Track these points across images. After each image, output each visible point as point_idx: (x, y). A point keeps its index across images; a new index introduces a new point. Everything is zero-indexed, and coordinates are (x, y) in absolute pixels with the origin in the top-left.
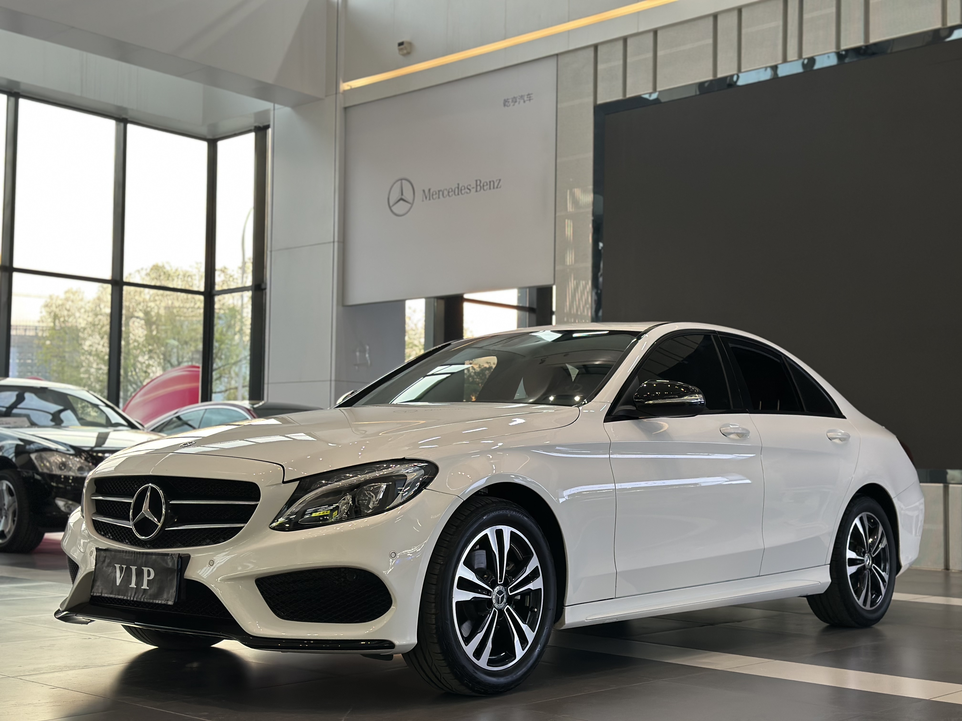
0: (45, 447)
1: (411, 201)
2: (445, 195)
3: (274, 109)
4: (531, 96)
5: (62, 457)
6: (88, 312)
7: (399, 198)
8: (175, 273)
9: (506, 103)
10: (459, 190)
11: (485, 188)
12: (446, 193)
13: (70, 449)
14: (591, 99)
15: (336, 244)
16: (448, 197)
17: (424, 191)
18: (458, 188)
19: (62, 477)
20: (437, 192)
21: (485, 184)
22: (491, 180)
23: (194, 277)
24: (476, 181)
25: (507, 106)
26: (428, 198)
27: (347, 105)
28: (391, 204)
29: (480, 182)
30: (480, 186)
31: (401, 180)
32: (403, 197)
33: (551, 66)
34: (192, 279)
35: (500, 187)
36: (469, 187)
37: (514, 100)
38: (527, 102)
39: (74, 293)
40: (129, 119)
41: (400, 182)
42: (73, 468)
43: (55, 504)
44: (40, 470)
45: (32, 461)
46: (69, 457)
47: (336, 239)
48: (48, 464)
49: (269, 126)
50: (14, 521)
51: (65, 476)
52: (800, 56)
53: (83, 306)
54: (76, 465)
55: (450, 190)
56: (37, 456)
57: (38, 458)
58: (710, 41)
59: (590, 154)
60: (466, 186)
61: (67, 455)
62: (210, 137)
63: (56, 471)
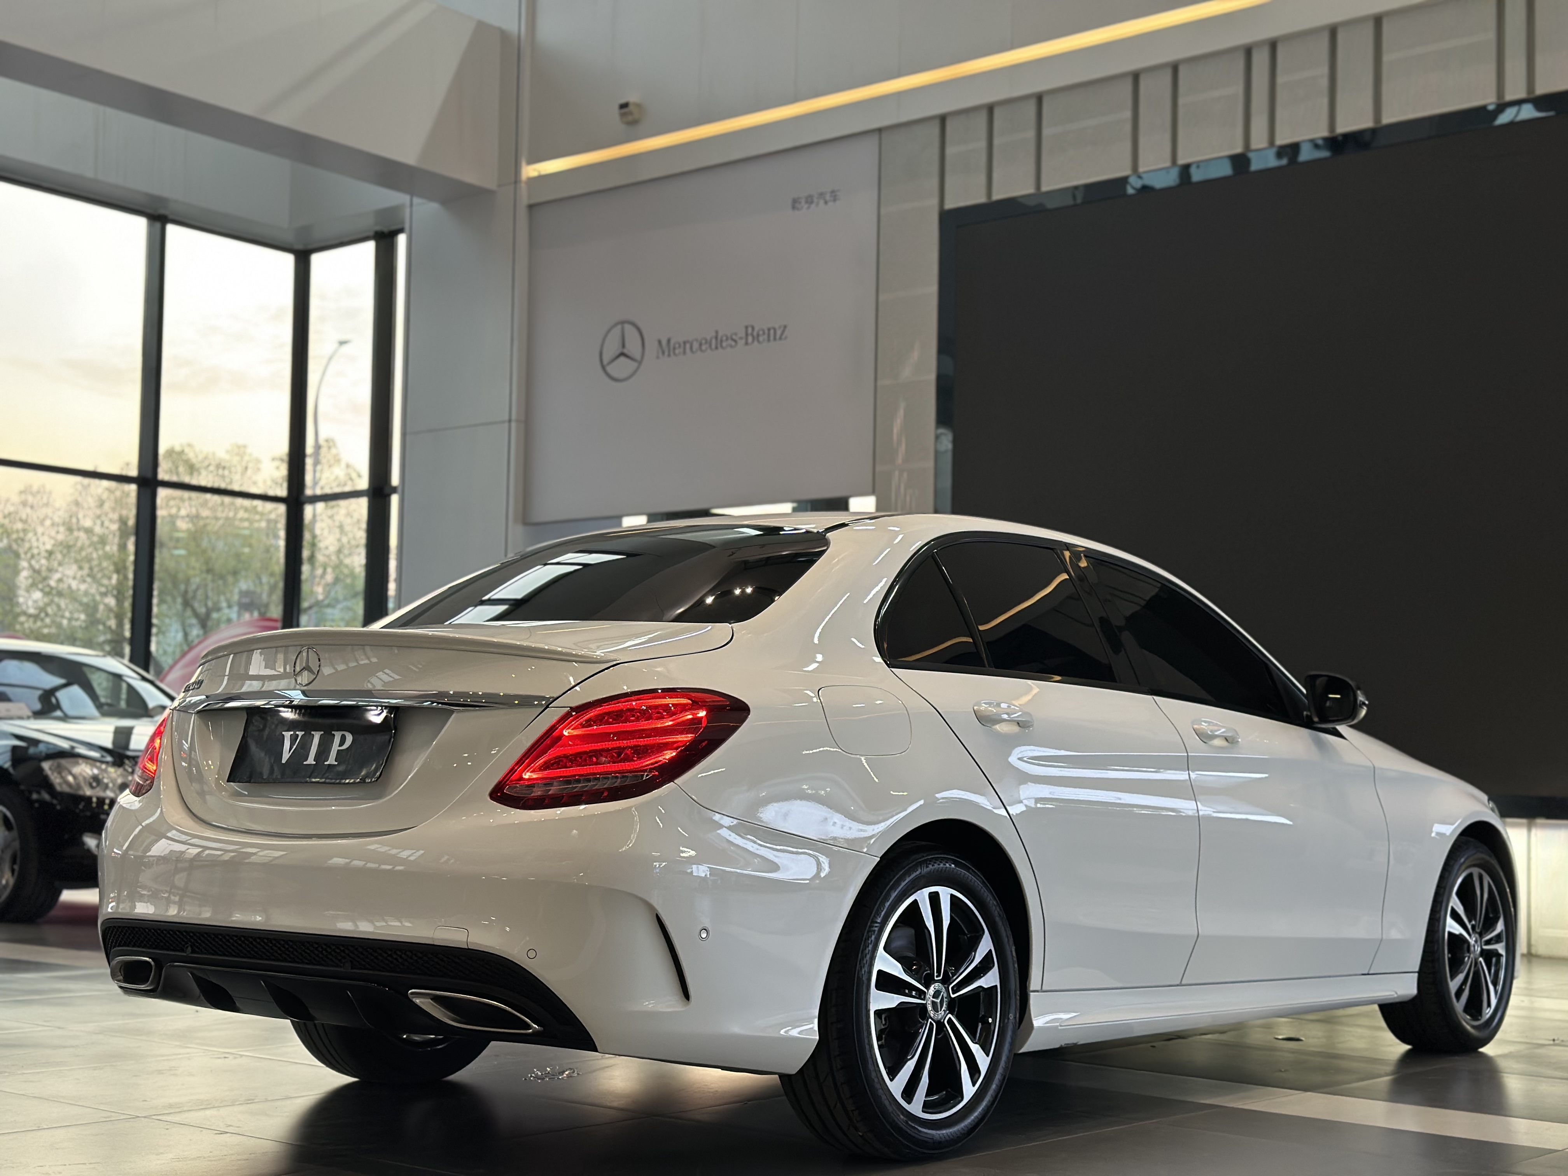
0: (62, 749)
1: (638, 357)
2: (694, 349)
3: (411, 205)
4: (838, 194)
5: (93, 766)
6: (58, 525)
7: (619, 351)
8: (202, 461)
9: (795, 204)
10: (718, 342)
11: (761, 339)
12: (696, 345)
13: (105, 754)
14: (934, 201)
15: (513, 425)
16: (699, 352)
17: (660, 342)
18: (716, 338)
19: (94, 800)
20: (682, 345)
21: (761, 333)
22: (770, 326)
23: (233, 469)
24: (747, 328)
25: (798, 209)
26: (666, 353)
27: (532, 201)
28: (605, 361)
29: (753, 328)
30: (752, 335)
31: (623, 323)
32: (625, 351)
33: (869, 147)
34: (230, 472)
35: (786, 338)
36: (734, 337)
37: (809, 200)
38: (830, 204)
39: (34, 495)
40: (171, 217)
41: (619, 327)
42: (111, 785)
43: (83, 844)
44: (58, 788)
45: (44, 773)
46: (104, 766)
47: (514, 417)
48: (70, 779)
49: (401, 231)
50: (13, 871)
51: (98, 798)
52: (1272, 142)
53: (50, 514)
54: (116, 780)
55: (704, 342)
56: (52, 765)
57: (53, 768)
58: (1128, 114)
59: (933, 289)
60: (729, 335)
61: (98, 764)
62: (299, 246)
63: (84, 791)
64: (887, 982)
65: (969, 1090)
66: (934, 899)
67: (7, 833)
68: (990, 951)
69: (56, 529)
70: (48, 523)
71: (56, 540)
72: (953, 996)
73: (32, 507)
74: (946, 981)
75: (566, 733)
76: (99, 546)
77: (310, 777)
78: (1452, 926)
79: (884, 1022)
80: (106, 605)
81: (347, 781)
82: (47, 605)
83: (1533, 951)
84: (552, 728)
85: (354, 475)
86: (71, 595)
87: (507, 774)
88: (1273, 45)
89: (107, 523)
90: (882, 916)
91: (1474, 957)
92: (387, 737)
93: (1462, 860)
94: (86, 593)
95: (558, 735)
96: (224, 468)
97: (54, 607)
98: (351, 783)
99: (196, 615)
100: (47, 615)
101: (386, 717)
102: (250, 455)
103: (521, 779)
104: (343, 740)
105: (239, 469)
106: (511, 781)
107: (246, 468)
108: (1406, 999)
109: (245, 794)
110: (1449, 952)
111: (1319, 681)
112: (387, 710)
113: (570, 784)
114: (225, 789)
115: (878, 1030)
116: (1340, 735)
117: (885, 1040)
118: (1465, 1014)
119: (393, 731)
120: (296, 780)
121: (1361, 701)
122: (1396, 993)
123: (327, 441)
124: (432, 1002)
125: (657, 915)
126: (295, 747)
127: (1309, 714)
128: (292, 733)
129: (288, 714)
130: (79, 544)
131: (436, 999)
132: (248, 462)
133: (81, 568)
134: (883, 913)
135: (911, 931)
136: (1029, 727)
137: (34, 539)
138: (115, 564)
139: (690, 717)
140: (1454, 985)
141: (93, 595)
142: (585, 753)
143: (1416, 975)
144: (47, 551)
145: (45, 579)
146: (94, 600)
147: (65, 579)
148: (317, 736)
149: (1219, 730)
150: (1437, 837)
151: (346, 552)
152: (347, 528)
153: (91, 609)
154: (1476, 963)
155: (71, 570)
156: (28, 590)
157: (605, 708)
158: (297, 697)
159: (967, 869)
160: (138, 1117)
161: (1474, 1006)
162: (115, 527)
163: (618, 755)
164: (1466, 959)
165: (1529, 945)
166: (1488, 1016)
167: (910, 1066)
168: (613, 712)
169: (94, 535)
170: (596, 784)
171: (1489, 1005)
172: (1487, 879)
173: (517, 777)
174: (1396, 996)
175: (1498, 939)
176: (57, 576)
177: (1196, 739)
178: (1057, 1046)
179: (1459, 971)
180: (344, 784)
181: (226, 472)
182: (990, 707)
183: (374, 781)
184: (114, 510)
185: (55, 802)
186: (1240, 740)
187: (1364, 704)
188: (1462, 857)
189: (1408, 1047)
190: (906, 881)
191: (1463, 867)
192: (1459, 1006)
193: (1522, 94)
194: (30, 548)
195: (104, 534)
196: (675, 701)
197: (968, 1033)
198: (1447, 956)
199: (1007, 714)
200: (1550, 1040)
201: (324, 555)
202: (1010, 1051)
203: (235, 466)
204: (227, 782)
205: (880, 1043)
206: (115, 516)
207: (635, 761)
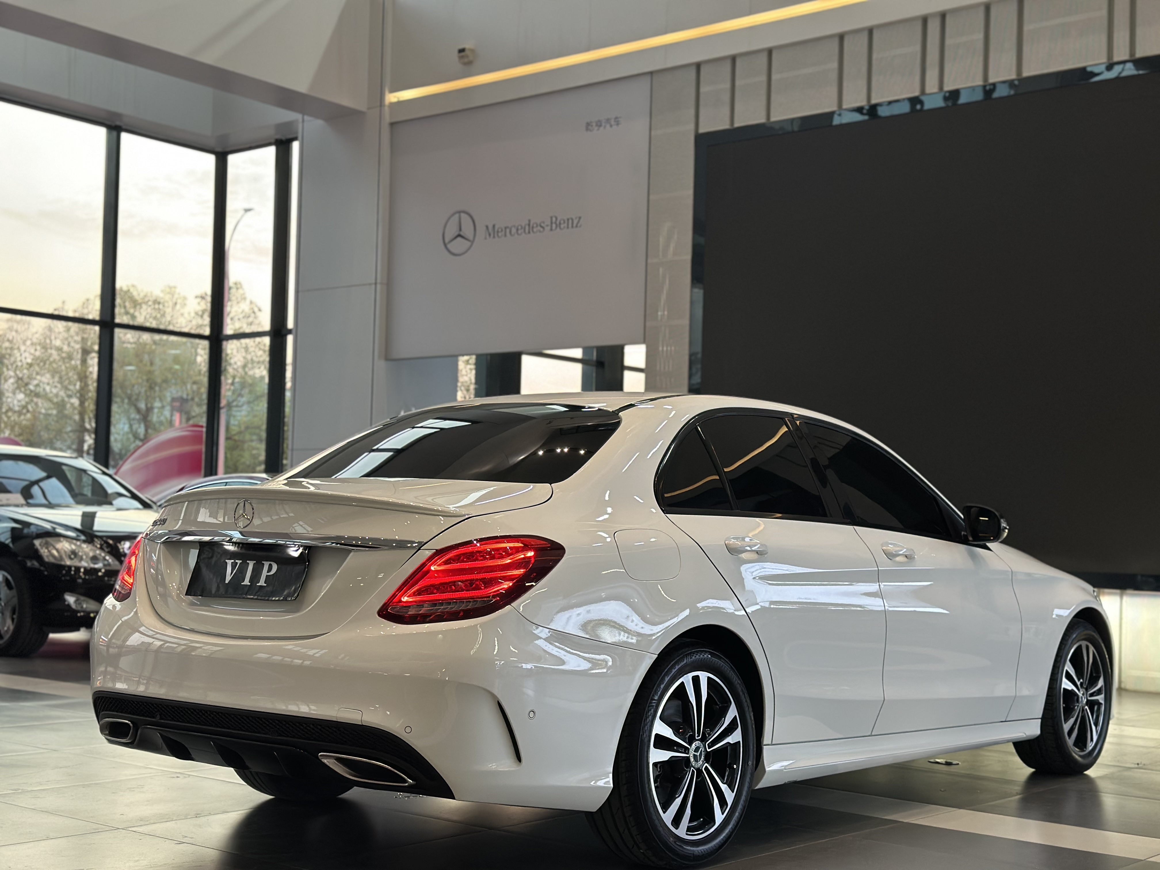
0: (47, 530)
1: (471, 238)
2: (513, 233)
3: (303, 121)
4: (620, 119)
5: (71, 543)
6: (36, 345)
7: (457, 233)
8: (143, 299)
9: (588, 126)
10: (530, 228)
11: (562, 226)
12: (514, 230)
14: (692, 126)
15: (379, 287)
16: (516, 235)
17: (487, 227)
18: (529, 225)
19: (73, 568)
20: (504, 230)
21: (562, 222)
22: (569, 217)
23: (166, 304)
24: (551, 218)
25: (591, 131)
26: (492, 236)
27: (393, 121)
28: (447, 241)
29: (556, 219)
30: (556, 224)
31: (459, 212)
32: (462, 233)
33: (645, 84)
34: (164, 306)
35: (580, 226)
36: (542, 225)
37: (599, 124)
38: (615, 127)
40: (124, 127)
41: (457, 215)
42: (84, 557)
43: (65, 600)
44: (46, 559)
45: (35, 547)
46: (78, 543)
47: (379, 281)
48: (55, 553)
49: (295, 139)
50: (13, 620)
51: (75, 567)
52: (941, 88)
53: (30, 337)
54: (88, 554)
55: (520, 227)
56: (41, 542)
57: (42, 544)
58: (835, 65)
59: (690, 192)
60: (538, 223)
61: (74, 541)
62: (219, 149)
63: (65, 561)
64: (662, 743)
65: (719, 817)
66: (696, 681)
67: (8, 591)
68: (736, 716)
69: (34, 347)
70: (28, 343)
71: (35, 356)
72: (708, 750)
73: (17, 331)
74: (703, 740)
75: (432, 568)
76: (66, 360)
77: (246, 595)
78: (1066, 684)
79: (659, 769)
80: (72, 404)
81: (274, 599)
82: (27, 403)
83: (1123, 686)
84: (423, 565)
85: (256, 310)
86: (45, 396)
87: (391, 597)
88: (943, 16)
89: (72, 344)
90: (658, 695)
91: (1082, 706)
92: (303, 567)
93: (1074, 636)
94: (57, 395)
95: (426, 570)
96: (159, 303)
97: (33, 404)
98: (277, 600)
99: (138, 411)
100: (28, 411)
101: (302, 553)
102: (179, 294)
103: (400, 601)
104: (270, 569)
105: (171, 304)
106: (394, 603)
107: (176, 304)
108: (1033, 738)
109: (198, 604)
110: (1063, 703)
111: (973, 510)
112: (302, 548)
113: (435, 606)
114: (184, 601)
115: (655, 776)
116: (988, 549)
117: (660, 783)
118: (1075, 748)
119: (307, 563)
120: (236, 596)
121: (1003, 526)
122: (1025, 734)
123: (236, 284)
124: (336, 762)
125: (498, 702)
126: (235, 571)
127: (966, 534)
128: (233, 561)
129: (230, 547)
130: (51, 359)
131: (338, 759)
132: (177, 299)
133: (53, 377)
134: (659, 693)
135: (679, 702)
136: (765, 554)
137: (18, 355)
138: (79, 374)
139: (523, 556)
140: (1067, 727)
141: (62, 397)
142: (446, 583)
143: (1040, 720)
144: (28, 364)
145: (27, 384)
146: (63, 401)
147: (41, 385)
148: (251, 565)
149: (902, 550)
150: (1057, 618)
151: (250, 365)
152: (251, 349)
153: (61, 406)
154: (1083, 710)
155: (46, 378)
156: (14, 393)
157: (462, 550)
158: (237, 535)
159: (720, 658)
160: (119, 829)
161: (1081, 742)
162: (78, 346)
163: (471, 585)
164: (1076, 707)
165: (1120, 682)
166: (1090, 748)
167: (678, 802)
168: (467, 553)
169: (63, 352)
170: (454, 607)
171: (1092, 740)
172: (1092, 649)
173: (397, 601)
174: (1025, 736)
175: (1099, 692)
176: (35, 382)
177: (884, 557)
178: (783, 783)
179: (1071, 716)
180: (272, 600)
181: (161, 306)
182: (737, 541)
183: (293, 600)
184: (77, 334)
185: (42, 568)
186: (916, 557)
187: (1006, 528)
188: (1075, 633)
189: (1033, 770)
190: (677, 669)
191: (1074, 642)
192: (1070, 742)
193: (1126, 57)
194: (15, 362)
195: (70, 351)
196: (512, 545)
197: (719, 776)
198: (1062, 705)
199: (749, 546)
200: (1135, 764)
201: (234, 369)
202: (750, 787)
203: (167, 302)
204: (186, 595)
205: (656, 785)
206: (78, 338)
207: (482, 589)
